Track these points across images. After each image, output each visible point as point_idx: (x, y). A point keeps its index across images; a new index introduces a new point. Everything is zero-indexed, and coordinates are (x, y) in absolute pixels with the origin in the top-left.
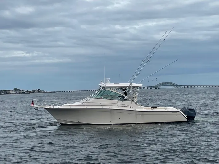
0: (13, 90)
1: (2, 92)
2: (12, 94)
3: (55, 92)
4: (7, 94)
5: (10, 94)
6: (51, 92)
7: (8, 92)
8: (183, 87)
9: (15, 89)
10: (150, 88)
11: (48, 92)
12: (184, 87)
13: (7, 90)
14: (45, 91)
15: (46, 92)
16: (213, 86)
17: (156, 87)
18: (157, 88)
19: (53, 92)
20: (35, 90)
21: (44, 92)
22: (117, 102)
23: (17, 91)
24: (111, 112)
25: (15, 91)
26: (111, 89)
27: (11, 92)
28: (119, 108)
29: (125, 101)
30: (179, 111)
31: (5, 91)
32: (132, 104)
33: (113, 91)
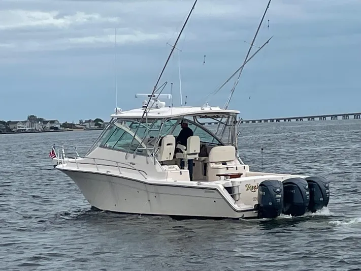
0: (26, 122)
2: (24, 131)
4: (10, 131)
5: (19, 132)
7: (11, 126)
9: (32, 119)
13: (9, 122)
20: (86, 122)
22: (126, 158)
23: (37, 124)
24: (110, 182)
25: (32, 123)
26: (124, 122)
27: (19, 127)
28: (121, 173)
29: (139, 156)
30: (216, 189)
31: (4, 124)
32: (148, 163)
33: (124, 128)
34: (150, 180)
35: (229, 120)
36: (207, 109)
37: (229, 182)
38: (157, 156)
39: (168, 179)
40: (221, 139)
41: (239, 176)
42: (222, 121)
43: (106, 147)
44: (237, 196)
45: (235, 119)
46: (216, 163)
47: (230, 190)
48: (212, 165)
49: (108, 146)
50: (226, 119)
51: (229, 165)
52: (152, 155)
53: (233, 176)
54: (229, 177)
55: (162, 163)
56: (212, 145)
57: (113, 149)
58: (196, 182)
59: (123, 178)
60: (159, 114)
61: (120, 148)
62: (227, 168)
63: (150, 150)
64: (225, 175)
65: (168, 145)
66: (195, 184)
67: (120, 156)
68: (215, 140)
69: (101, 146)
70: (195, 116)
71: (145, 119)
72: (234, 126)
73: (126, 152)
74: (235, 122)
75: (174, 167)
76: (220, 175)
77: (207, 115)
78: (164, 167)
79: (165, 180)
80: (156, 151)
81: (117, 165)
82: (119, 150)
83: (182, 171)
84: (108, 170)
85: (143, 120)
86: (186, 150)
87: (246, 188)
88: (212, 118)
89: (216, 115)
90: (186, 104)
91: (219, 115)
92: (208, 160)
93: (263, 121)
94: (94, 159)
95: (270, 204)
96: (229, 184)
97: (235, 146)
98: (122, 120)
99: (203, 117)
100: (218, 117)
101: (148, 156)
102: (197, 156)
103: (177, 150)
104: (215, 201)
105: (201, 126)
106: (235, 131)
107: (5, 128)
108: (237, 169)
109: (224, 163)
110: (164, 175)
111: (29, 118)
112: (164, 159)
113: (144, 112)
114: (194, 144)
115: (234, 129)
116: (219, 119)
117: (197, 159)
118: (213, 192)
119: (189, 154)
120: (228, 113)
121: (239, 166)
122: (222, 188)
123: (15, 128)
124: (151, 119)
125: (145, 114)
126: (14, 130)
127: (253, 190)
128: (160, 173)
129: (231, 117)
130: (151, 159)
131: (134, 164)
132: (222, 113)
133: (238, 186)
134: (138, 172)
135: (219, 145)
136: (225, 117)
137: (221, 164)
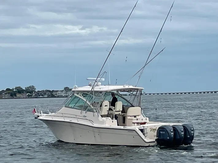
0: (63, 91)
1: (45, 94)
2: (62, 97)
4: (53, 96)
5: (58, 97)
7: (54, 93)
9: (67, 89)
13: (53, 91)
22: (81, 113)
23: (69, 92)
24: (71, 126)
25: (67, 91)
26: (79, 93)
27: (59, 94)
28: (78, 122)
29: (88, 112)
30: (134, 130)
31: (50, 92)
32: (94, 116)
33: (80, 97)
34: (95, 125)
35: (137, 93)
36: (127, 87)
37: (142, 127)
38: (99, 112)
39: (106, 125)
40: (132, 104)
41: (145, 123)
42: (133, 93)
43: (69, 107)
44: (146, 134)
45: (141, 93)
46: (131, 116)
47: (142, 131)
48: (129, 118)
49: (70, 107)
50: (136, 92)
51: (137, 117)
52: (96, 111)
53: (142, 124)
54: (140, 124)
55: (102, 116)
56: (128, 107)
57: (73, 108)
58: (123, 127)
59: (80, 124)
60: (100, 89)
61: (77, 108)
62: (137, 119)
63: (95, 109)
64: (137, 123)
65: (106, 106)
66: (122, 127)
67: (78, 112)
68: (129, 104)
69: (66, 107)
70: (118, 90)
71: (93, 91)
72: (140, 96)
73: (81, 110)
74: (141, 94)
75: (108, 119)
76: (134, 123)
77: (125, 90)
78: (103, 118)
79: (105, 125)
80: (98, 109)
81: (76, 117)
82: (77, 109)
83: (113, 120)
84: (71, 120)
85: (91, 92)
86: (114, 109)
87: (150, 130)
88: (128, 92)
89: (130, 90)
90: (116, 84)
91: (132, 90)
92: (127, 115)
93: (206, 93)
94: (62, 114)
95: (168, 138)
96: (141, 128)
97: (141, 107)
98: (78, 92)
99: (123, 91)
100: (131, 91)
101: (94, 112)
102: (120, 112)
103: (110, 109)
104: (134, 137)
105: (121, 96)
106: (141, 99)
107: (50, 94)
108: (142, 120)
109: (135, 117)
110: (103, 122)
111: (65, 89)
112: (103, 114)
113: (92, 88)
114: (119, 106)
115: (140, 98)
116: (132, 92)
117: (120, 114)
119: (116, 111)
120: (138, 89)
121: (143, 118)
122: (138, 129)
123: (56, 94)
124: (96, 92)
125: (93, 89)
126: (56, 96)
127: (154, 131)
128: (101, 121)
129: (139, 91)
130: (96, 114)
131: (86, 117)
132: (134, 89)
133: (146, 129)
134: (89, 121)
135: (131, 106)
136: (135, 91)
137: (134, 117)
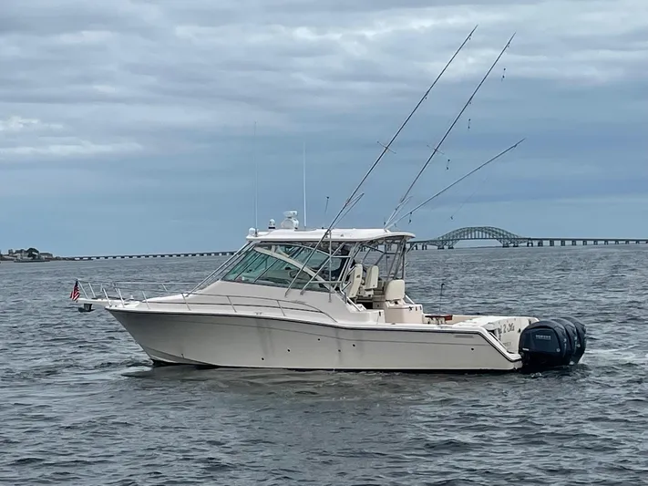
3: (90, 258)
6: (73, 259)
8: (536, 243)
10: (420, 247)
11: (64, 259)
12: (540, 244)
14: (54, 256)
15: (57, 259)
16: (638, 241)
17: (442, 243)
18: (446, 247)
19: (81, 258)
20: (17, 252)
21: (49, 258)
22: (286, 296)
24: (260, 327)
26: (273, 247)
28: (285, 315)
29: (310, 292)
30: (477, 333)
32: (330, 301)
33: (276, 255)
43: (241, 282)
46: (391, 301)
48: (388, 305)
49: (243, 280)
57: (256, 283)
62: (411, 308)
65: (358, 276)
69: (226, 280)
71: (328, 242)
84: (258, 312)
95: (559, 350)
96: (489, 327)
98: (269, 244)
101: (330, 292)
104: (472, 349)
109: (396, 302)
118: (472, 337)
128: (354, 314)
137: (394, 304)
